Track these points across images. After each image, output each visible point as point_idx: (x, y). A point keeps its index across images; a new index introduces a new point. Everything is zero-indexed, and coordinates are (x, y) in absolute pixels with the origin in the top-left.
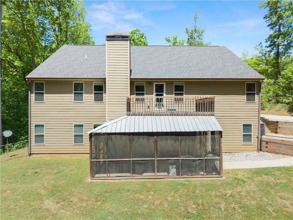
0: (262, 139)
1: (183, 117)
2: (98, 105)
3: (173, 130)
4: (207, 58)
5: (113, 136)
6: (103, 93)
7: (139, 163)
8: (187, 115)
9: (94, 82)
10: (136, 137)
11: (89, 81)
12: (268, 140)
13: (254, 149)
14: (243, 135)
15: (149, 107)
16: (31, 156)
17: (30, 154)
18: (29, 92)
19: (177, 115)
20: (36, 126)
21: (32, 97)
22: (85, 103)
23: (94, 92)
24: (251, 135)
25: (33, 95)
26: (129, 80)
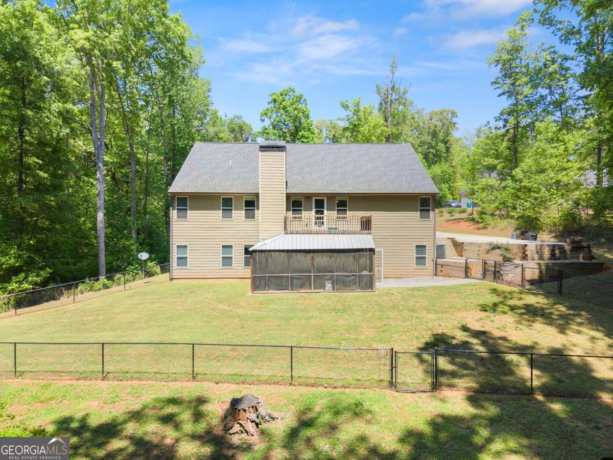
0: (438, 263)
1: (340, 236)
2: (249, 223)
3: (329, 248)
4: (381, 164)
5: (273, 253)
6: (254, 209)
7: (297, 278)
8: (344, 234)
9: (244, 197)
10: (294, 254)
11: (239, 196)
12: (443, 264)
13: (429, 273)
14: (416, 257)
15: (307, 225)
16: (173, 281)
17: (171, 279)
18: (171, 208)
19: (335, 234)
20: (178, 247)
21: (174, 213)
22: (234, 221)
23: (244, 208)
24: (425, 257)
25: (175, 211)
26: (285, 195)
